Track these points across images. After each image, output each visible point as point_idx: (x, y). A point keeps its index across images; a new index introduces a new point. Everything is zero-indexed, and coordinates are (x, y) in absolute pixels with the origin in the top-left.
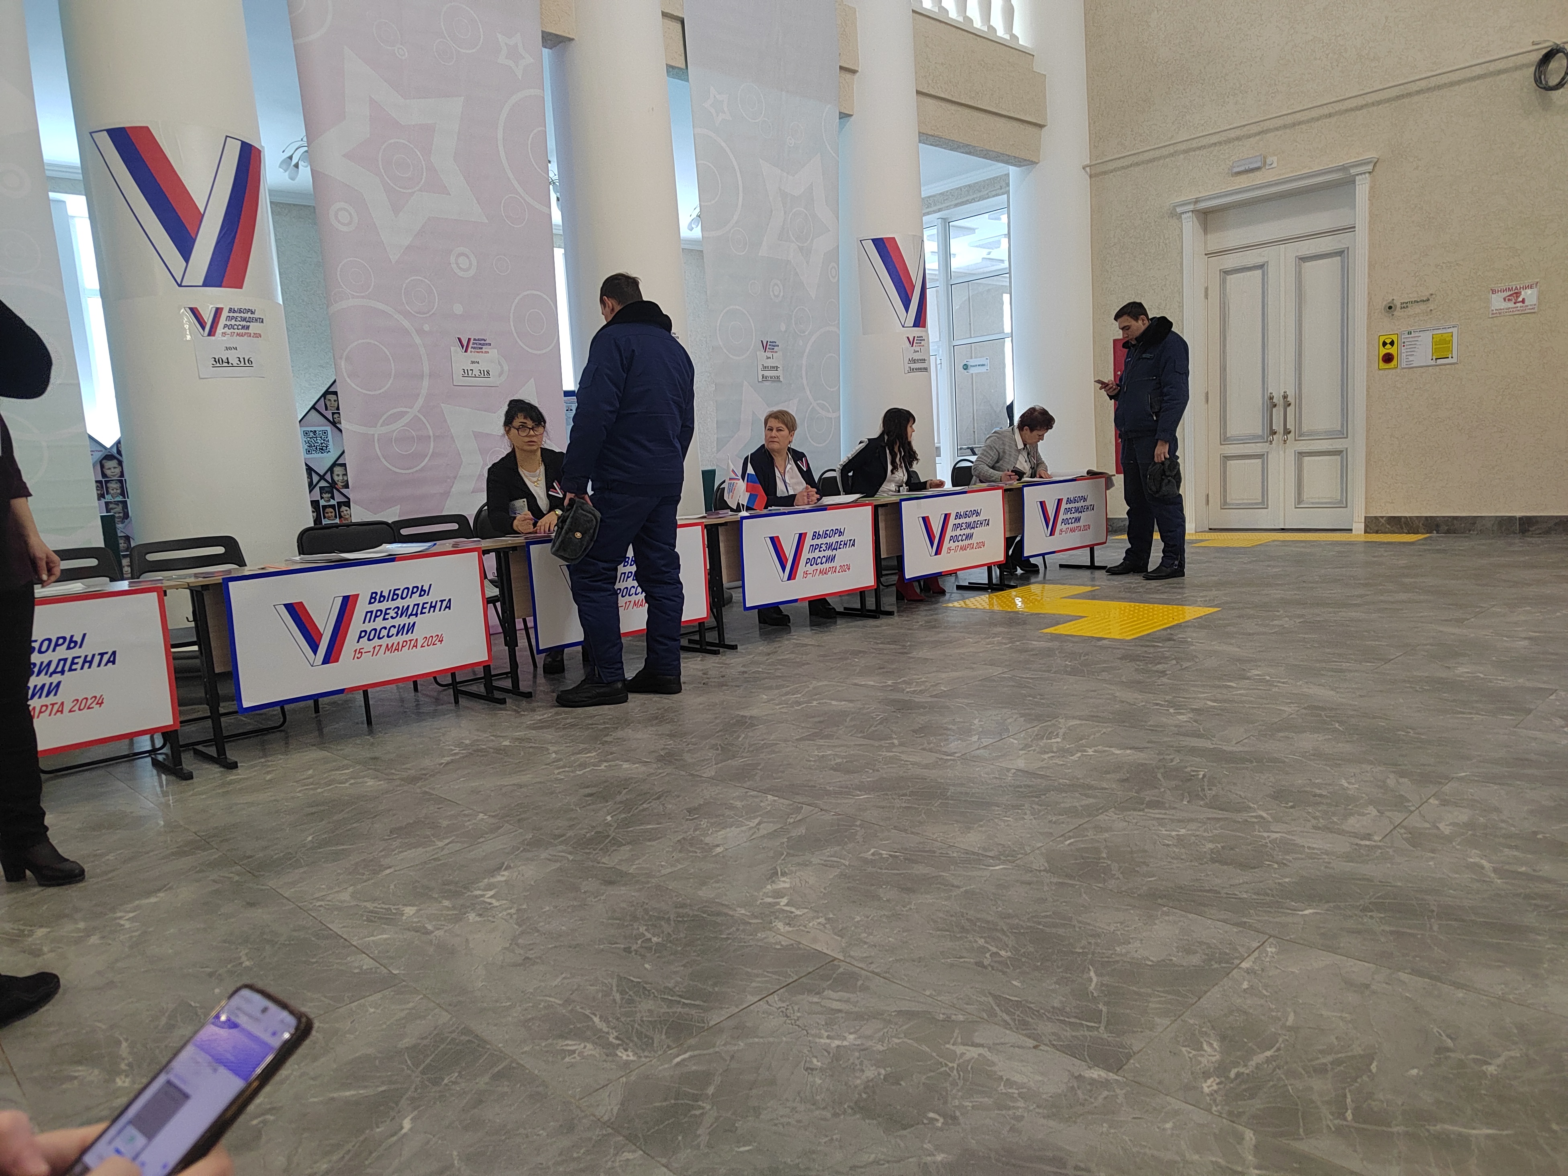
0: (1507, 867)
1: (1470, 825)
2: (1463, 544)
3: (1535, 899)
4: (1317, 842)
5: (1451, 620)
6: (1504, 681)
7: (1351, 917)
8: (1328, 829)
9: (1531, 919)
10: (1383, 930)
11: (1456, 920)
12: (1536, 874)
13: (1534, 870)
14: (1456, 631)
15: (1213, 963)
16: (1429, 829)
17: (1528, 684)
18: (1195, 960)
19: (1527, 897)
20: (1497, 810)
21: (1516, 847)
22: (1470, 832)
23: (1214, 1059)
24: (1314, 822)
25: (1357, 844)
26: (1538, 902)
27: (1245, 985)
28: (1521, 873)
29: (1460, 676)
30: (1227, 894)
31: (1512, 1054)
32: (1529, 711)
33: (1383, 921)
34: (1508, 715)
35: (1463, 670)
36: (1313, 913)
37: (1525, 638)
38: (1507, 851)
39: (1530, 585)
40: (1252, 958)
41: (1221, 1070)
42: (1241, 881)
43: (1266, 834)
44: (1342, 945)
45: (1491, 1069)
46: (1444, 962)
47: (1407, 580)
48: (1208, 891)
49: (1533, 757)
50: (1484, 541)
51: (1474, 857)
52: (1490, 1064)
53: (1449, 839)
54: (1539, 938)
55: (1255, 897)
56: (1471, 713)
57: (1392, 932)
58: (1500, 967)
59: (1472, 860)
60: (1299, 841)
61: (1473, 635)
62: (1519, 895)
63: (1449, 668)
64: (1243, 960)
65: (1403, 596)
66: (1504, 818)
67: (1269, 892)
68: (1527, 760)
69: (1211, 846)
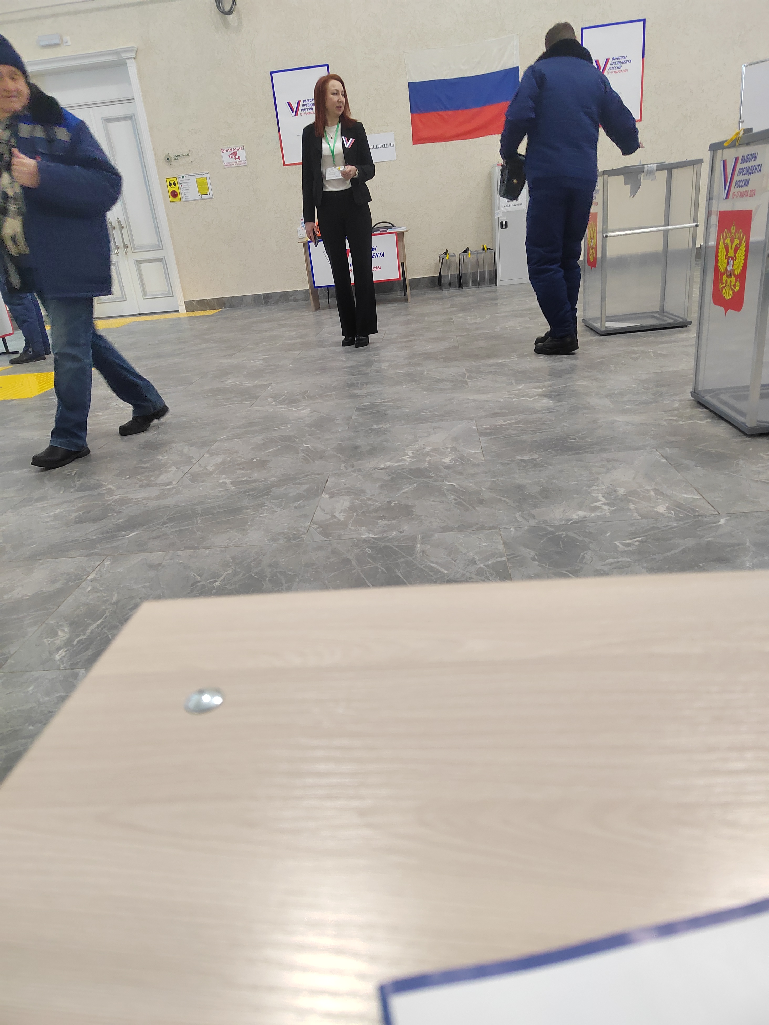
0: (238, 480)
1: (223, 463)
2: (237, 313)
3: (248, 492)
4: (141, 494)
5: (226, 356)
6: (248, 384)
7: (155, 530)
8: (148, 485)
9: (245, 503)
10: (172, 532)
11: (209, 514)
12: (251, 479)
13: (250, 478)
14: (229, 361)
15: (70, 583)
16: (203, 470)
17: (260, 383)
18: (58, 585)
19: (245, 492)
20: (237, 452)
21: (243, 469)
22: (222, 467)
23: (64, 638)
24: (140, 483)
25: (163, 489)
26: (250, 493)
27: (89, 589)
28: (244, 481)
29: (228, 385)
30: (83, 540)
31: (228, 572)
32: (258, 397)
33: (172, 527)
34: (248, 401)
35: (229, 382)
36: (134, 535)
37: (261, 360)
38: (239, 472)
39: (266, 331)
40: (95, 572)
41: (69, 642)
42: (93, 529)
43: (110, 498)
44: (149, 547)
45: (217, 584)
46: (201, 539)
47: (206, 337)
48: (71, 542)
49: (257, 420)
50: (248, 310)
51: (223, 479)
52: (217, 581)
53: (211, 473)
54: (248, 511)
55: (101, 536)
56: (230, 404)
57: (176, 531)
58: (228, 531)
59: (221, 481)
60: (130, 496)
61: (236, 362)
62: (240, 493)
63: (222, 382)
64: (89, 574)
65: (204, 346)
66: (240, 455)
67: (110, 530)
68: (254, 423)
69: (76, 514)
